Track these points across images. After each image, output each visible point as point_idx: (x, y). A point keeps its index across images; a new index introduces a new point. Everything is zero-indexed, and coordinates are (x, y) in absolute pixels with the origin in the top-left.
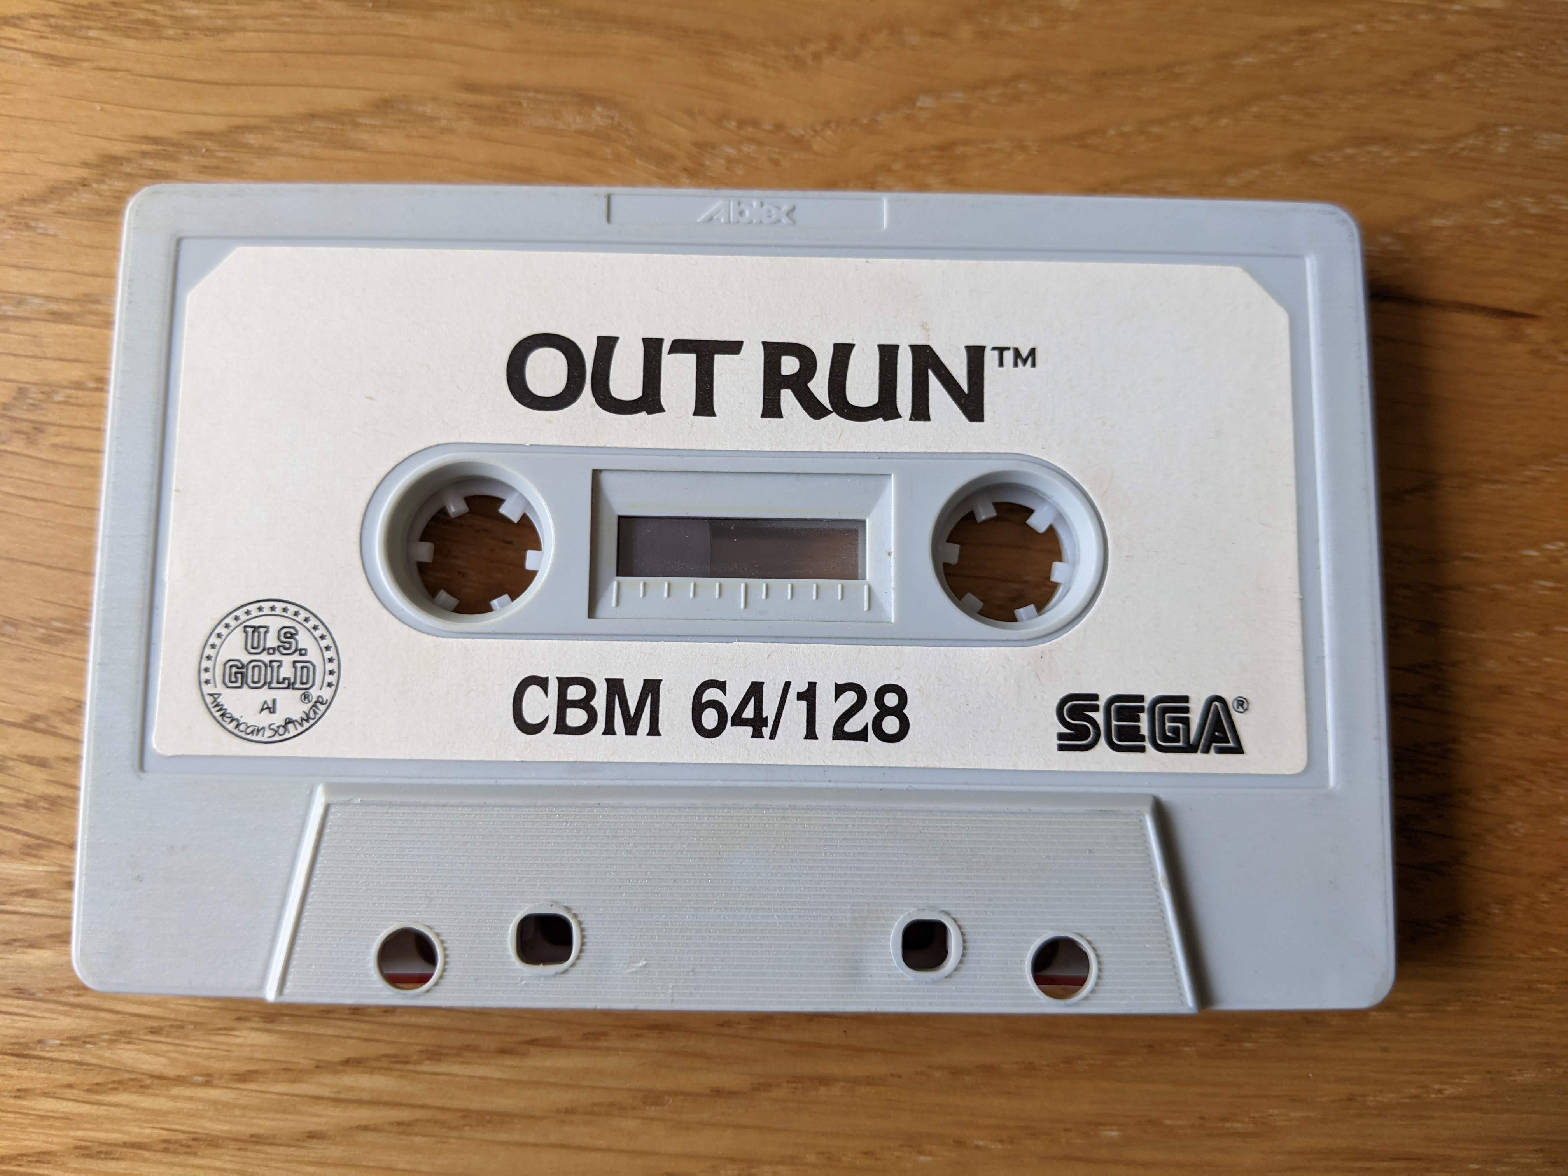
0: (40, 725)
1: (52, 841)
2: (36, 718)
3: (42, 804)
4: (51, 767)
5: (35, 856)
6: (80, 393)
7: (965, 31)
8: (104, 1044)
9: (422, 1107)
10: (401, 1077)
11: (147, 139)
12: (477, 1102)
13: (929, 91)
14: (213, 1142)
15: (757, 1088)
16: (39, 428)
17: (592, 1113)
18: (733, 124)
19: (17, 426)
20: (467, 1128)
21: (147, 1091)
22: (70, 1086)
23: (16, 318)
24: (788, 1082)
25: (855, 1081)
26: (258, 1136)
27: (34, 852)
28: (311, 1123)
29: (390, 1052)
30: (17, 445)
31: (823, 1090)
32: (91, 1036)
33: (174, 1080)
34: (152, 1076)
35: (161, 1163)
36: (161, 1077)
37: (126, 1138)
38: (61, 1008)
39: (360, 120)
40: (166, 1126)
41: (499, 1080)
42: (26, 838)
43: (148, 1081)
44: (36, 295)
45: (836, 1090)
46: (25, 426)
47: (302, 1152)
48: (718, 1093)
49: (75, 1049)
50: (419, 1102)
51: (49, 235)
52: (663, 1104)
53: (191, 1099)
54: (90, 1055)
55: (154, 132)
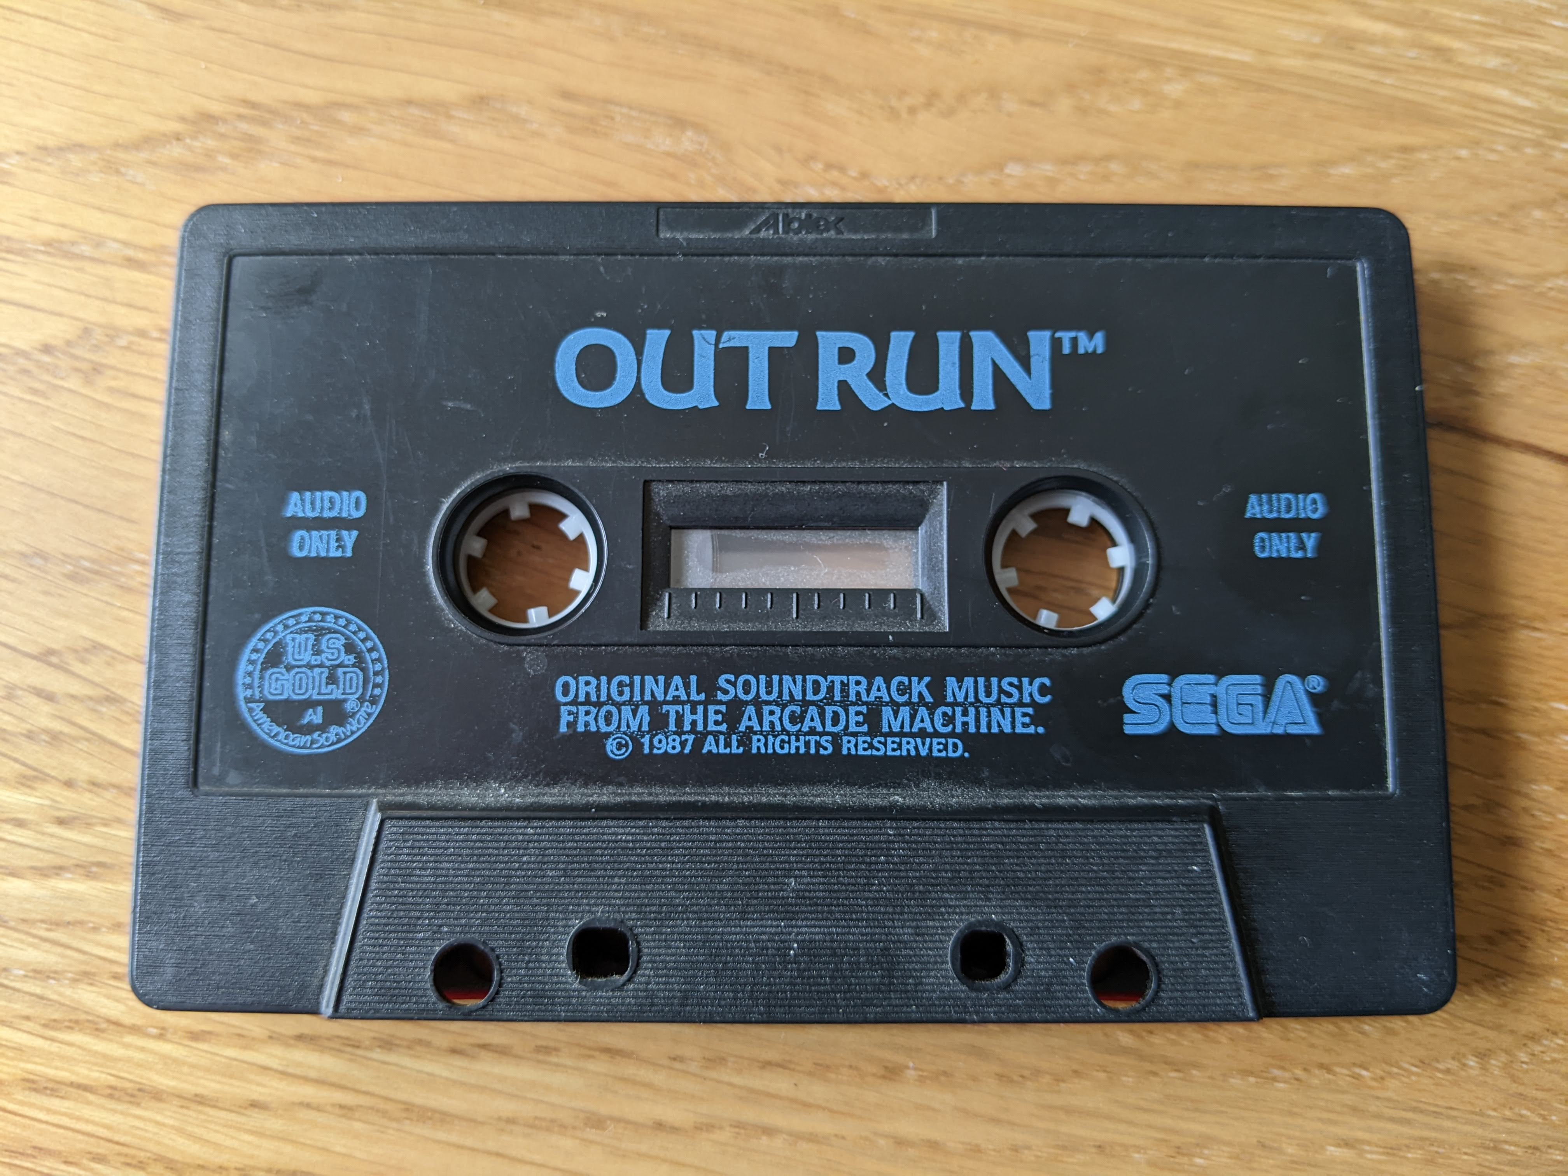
0: (54, 660)
1: (48, 775)
2: (51, 652)
3: (44, 737)
4: (58, 703)
5: (29, 787)
6: (143, 342)
7: (1064, 105)
8: (67, 982)
9: (366, 1093)
10: (351, 1060)
11: (246, 102)
12: (420, 1097)
13: (1019, 159)
14: (157, 1095)
15: (698, 1128)
16: (97, 369)
17: (532, 1126)
18: (819, 166)
19: (78, 364)
20: (408, 1122)
21: (102, 1035)
22: (28, 1018)
23: (92, 259)
24: (731, 1126)
25: (797, 1136)
26: (202, 1096)
27: (29, 783)
28: (256, 1092)
29: (343, 1034)
30: (74, 383)
31: (765, 1140)
32: (56, 972)
33: (130, 1028)
34: (109, 1021)
35: (103, 1108)
36: (117, 1024)
37: (74, 1078)
38: (31, 940)
39: (454, 113)
40: (113, 1072)
41: (447, 1079)
42: (23, 768)
43: (104, 1025)
44: (115, 240)
45: (778, 1142)
46: (84, 366)
47: (242, 1119)
48: (659, 1126)
49: (38, 982)
50: (364, 1089)
51: (137, 183)
52: (604, 1129)
53: (143, 1049)
54: (51, 990)
55: (253, 96)
